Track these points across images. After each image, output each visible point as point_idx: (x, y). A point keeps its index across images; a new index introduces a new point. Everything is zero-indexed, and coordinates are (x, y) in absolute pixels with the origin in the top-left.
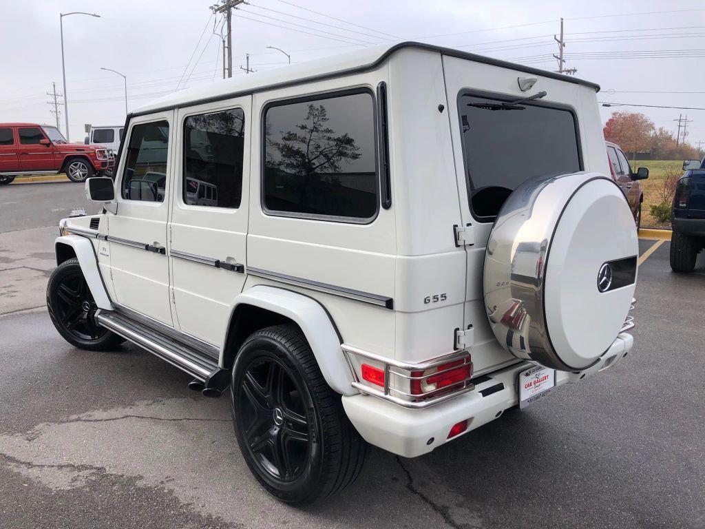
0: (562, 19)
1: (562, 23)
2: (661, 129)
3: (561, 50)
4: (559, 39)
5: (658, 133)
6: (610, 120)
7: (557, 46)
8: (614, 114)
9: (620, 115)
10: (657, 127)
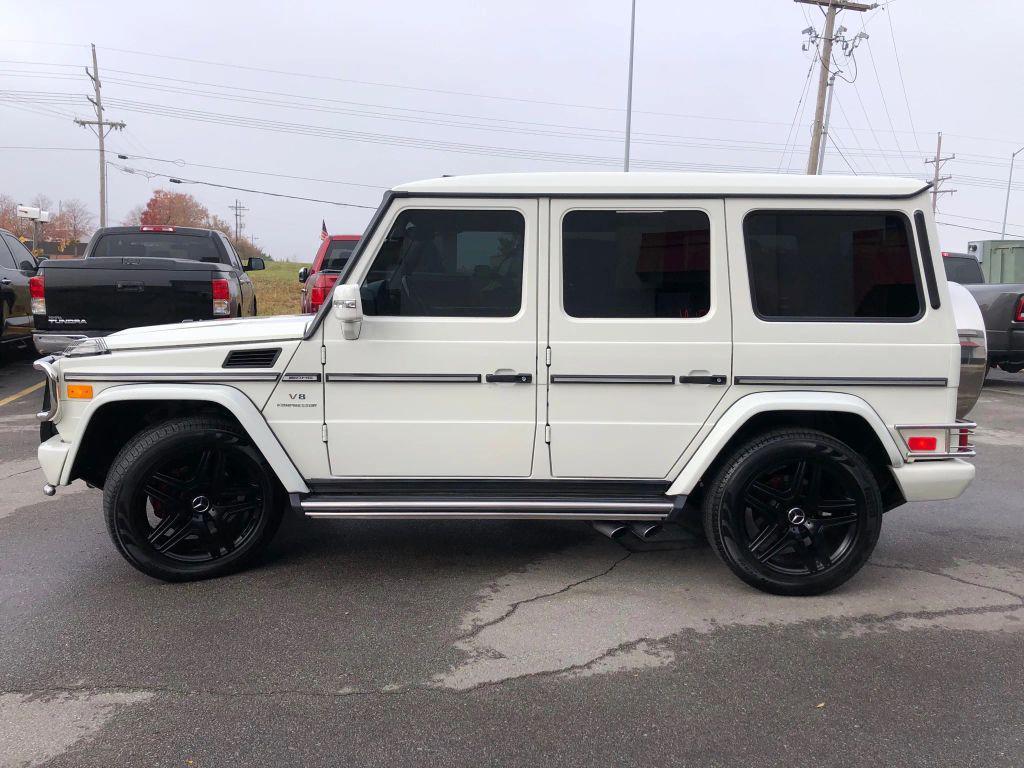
0: (94, 46)
1: (94, 51)
2: (215, 218)
3: (97, 91)
4: (93, 74)
5: (212, 222)
6: (152, 200)
7: (91, 85)
8: (157, 192)
9: (166, 194)
10: (211, 213)
